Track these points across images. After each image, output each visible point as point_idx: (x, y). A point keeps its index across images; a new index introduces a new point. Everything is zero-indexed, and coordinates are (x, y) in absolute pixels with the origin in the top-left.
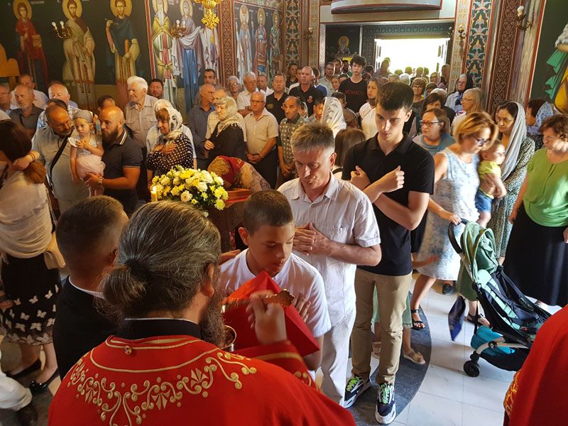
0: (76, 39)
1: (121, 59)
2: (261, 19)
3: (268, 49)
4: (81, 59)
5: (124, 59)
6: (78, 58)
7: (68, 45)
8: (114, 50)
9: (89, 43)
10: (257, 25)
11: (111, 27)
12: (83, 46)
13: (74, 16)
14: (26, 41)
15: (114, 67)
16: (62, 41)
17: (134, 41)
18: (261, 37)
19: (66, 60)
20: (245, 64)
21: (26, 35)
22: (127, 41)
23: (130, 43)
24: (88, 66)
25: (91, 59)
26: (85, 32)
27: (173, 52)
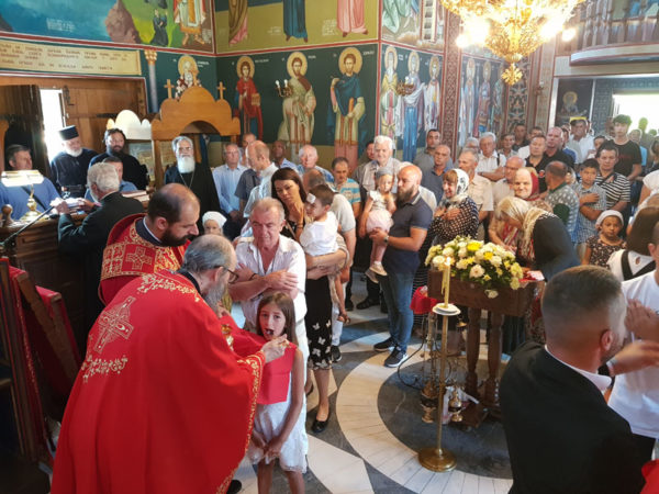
0: (297, 98)
1: (343, 120)
2: (487, 73)
3: (491, 106)
4: (300, 118)
5: (346, 118)
6: (296, 118)
7: (288, 104)
8: (336, 108)
9: (311, 102)
10: (482, 81)
11: (337, 85)
12: (303, 105)
13: (298, 74)
14: (245, 100)
15: (333, 127)
16: (282, 100)
17: (360, 99)
18: (485, 93)
19: (283, 119)
20: (467, 124)
21: (245, 94)
22: (351, 100)
23: (355, 102)
24: (306, 126)
25: (310, 120)
26: (307, 90)
27: (398, 111)
